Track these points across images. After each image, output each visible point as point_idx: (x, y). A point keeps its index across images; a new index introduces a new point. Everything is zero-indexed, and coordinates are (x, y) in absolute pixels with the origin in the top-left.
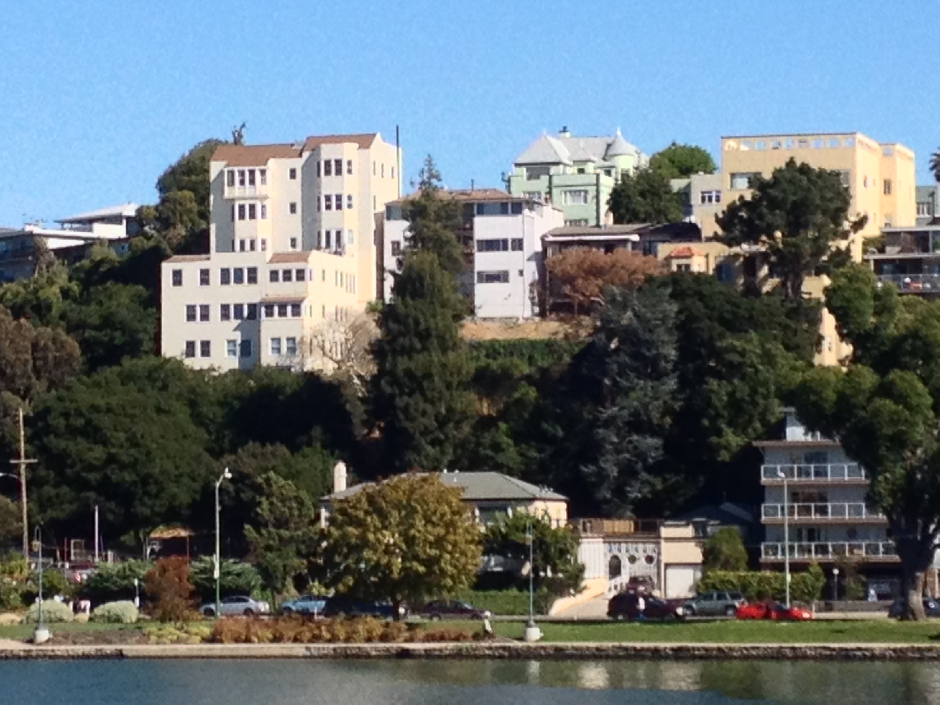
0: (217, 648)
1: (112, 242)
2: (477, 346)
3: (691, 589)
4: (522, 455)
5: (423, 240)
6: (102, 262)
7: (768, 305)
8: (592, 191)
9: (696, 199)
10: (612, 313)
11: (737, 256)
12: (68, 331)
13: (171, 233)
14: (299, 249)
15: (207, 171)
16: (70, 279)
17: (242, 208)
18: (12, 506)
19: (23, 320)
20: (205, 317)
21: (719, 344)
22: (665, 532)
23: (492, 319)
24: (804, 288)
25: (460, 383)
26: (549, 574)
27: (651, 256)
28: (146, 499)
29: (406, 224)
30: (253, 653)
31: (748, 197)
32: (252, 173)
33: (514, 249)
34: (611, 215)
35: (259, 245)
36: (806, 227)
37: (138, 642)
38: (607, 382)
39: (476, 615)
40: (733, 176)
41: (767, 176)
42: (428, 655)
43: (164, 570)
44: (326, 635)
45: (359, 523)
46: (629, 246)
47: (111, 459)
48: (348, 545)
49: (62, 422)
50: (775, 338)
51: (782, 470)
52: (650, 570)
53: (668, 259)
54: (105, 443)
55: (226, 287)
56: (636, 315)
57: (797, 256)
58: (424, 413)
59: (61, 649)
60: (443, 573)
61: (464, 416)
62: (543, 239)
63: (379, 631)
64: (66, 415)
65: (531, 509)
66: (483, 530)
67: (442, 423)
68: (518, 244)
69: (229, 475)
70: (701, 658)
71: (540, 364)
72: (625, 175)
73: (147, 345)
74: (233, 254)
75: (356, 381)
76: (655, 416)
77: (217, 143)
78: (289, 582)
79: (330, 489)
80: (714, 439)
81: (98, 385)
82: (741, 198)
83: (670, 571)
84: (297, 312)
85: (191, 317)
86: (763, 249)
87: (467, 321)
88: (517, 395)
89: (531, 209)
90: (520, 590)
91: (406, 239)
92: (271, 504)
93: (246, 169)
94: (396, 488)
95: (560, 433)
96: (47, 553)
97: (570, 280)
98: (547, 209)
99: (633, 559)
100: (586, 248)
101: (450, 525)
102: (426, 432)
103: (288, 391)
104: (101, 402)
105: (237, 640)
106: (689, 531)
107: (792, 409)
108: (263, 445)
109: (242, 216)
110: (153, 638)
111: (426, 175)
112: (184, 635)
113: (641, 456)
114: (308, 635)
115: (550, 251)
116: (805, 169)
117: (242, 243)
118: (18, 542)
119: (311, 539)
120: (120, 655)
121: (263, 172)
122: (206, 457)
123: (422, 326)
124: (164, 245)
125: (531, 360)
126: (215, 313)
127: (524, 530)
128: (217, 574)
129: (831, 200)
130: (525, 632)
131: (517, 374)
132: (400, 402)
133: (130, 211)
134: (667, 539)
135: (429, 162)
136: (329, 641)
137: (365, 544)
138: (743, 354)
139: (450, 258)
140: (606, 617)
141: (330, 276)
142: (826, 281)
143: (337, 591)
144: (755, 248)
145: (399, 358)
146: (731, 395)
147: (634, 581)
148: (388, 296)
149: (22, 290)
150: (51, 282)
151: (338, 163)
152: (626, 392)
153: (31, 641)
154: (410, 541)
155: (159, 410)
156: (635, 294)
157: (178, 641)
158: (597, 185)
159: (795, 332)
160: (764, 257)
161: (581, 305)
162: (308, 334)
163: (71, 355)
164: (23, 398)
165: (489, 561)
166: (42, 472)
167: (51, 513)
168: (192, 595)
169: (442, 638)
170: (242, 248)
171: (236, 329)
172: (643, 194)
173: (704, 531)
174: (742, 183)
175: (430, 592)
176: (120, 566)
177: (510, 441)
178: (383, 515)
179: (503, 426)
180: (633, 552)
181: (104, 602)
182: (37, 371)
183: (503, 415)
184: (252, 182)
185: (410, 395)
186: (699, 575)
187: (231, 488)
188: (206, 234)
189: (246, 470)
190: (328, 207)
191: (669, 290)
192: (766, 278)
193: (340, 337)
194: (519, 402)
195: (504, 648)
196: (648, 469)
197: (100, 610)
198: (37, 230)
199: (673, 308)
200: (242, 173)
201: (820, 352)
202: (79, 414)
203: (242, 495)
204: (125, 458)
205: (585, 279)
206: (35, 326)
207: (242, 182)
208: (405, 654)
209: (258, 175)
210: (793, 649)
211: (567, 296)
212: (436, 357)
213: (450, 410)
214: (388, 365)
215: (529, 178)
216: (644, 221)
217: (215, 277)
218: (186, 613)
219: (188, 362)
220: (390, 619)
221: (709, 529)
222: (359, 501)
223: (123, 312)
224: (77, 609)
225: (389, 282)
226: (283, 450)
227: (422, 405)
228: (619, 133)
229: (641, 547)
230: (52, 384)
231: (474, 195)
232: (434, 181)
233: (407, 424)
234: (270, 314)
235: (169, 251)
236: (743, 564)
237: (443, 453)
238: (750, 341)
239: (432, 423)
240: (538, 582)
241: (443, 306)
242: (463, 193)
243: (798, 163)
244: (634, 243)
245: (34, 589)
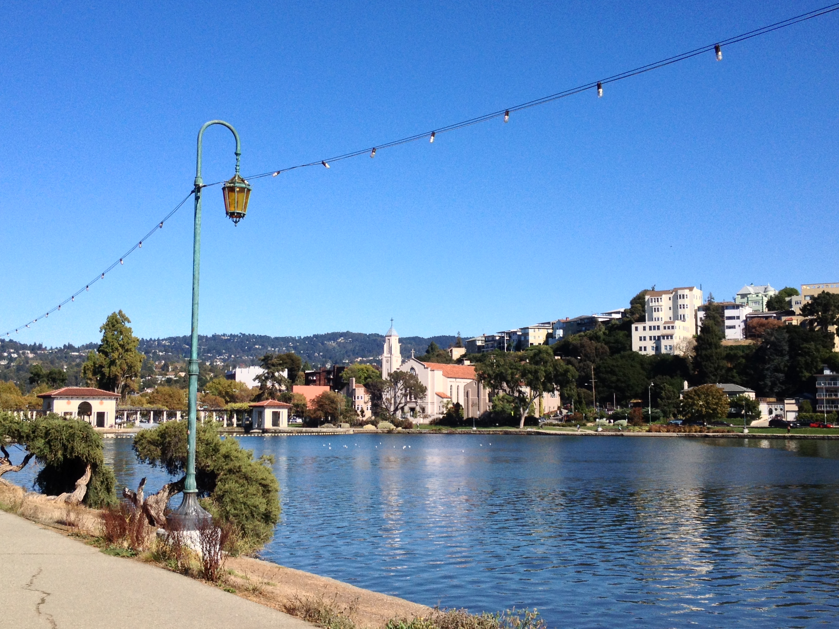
0: (650, 434)
1: (617, 319)
2: (726, 347)
3: (794, 419)
4: (740, 379)
5: (709, 317)
6: (615, 324)
7: (817, 334)
8: (761, 301)
9: (793, 303)
10: (768, 337)
11: (807, 320)
12: (605, 344)
13: (634, 316)
14: (672, 320)
15: (645, 298)
16: (606, 329)
17: (655, 309)
18: (590, 393)
19: (592, 341)
20: (645, 340)
21: (801, 346)
22: (786, 401)
23: (731, 339)
24: (828, 329)
25: (721, 358)
26: (750, 413)
27: (780, 321)
28: (629, 391)
29: (704, 312)
30: (661, 435)
31: (810, 302)
32: (658, 299)
33: (737, 319)
34: (767, 309)
35: (660, 319)
36: (829, 311)
37: (627, 432)
38: (767, 357)
39: (728, 425)
40: (805, 296)
41: (816, 296)
42: (714, 437)
43: (635, 411)
44: (683, 430)
45: (691, 398)
46: (773, 318)
47: (618, 380)
48: (689, 405)
49: (604, 369)
50: (820, 344)
51: (823, 383)
52: (782, 412)
53: (785, 321)
54: (616, 375)
55: (651, 331)
56: (775, 337)
57: (826, 320)
58: (711, 367)
59: (605, 433)
60: (718, 413)
61: (723, 367)
62: (746, 317)
63: (699, 430)
64: (605, 368)
65: (744, 394)
66: (729, 400)
67: (716, 369)
68: (738, 318)
69: (653, 385)
70: (798, 439)
71: (746, 352)
72: (771, 297)
73: (628, 348)
74: (652, 322)
75: (690, 357)
76: (782, 367)
77: (648, 290)
78: (671, 415)
79: (683, 388)
80: (800, 374)
81: (614, 359)
82: (808, 302)
83: (788, 413)
84: (672, 338)
85: (641, 340)
86: (815, 318)
87: (723, 340)
88: (739, 361)
89: (742, 307)
90: (741, 418)
91: (704, 317)
92: (666, 393)
93: (656, 298)
94: (703, 388)
95: (752, 372)
96: (601, 406)
97: (755, 328)
98: (747, 307)
99: (776, 409)
100: (759, 318)
101: (720, 399)
102: (711, 372)
103: (670, 360)
104: (614, 364)
105: (656, 432)
106: (793, 401)
107: (826, 365)
108: (663, 376)
109: (655, 311)
110: (632, 430)
111: (710, 298)
112: (640, 430)
113: (778, 379)
114: (677, 430)
115: (748, 320)
116: (828, 294)
117: (655, 318)
118: (592, 403)
119: (678, 403)
120: (622, 435)
121: (661, 298)
122: (646, 379)
123: (710, 341)
124: (632, 319)
125: (743, 351)
126: (648, 338)
127: (742, 401)
128: (650, 413)
129: (837, 303)
130: (743, 431)
131: (739, 355)
132: (704, 363)
133: (622, 310)
134: (787, 404)
135: (711, 294)
136: (684, 432)
137: (694, 404)
138: (809, 349)
139: (718, 322)
140: (768, 426)
141: (681, 328)
142: (836, 327)
143: (686, 418)
144: (812, 317)
145: (703, 351)
146: (806, 361)
147: (777, 416)
148: (699, 333)
149: (592, 332)
150: (600, 330)
151: (683, 295)
152: (773, 360)
153: (597, 431)
154: (708, 403)
155: (632, 366)
156: (775, 332)
157: (639, 431)
158: (762, 299)
159: (826, 342)
160: (815, 320)
161: (758, 335)
162: (675, 344)
163: (606, 351)
164: (593, 363)
165: (731, 410)
166: (599, 384)
167: (602, 395)
168: (643, 418)
169: (718, 432)
170: (655, 320)
171: (654, 343)
172: (777, 302)
173: (799, 401)
174: (808, 298)
175: (714, 419)
176: (621, 410)
177: (737, 375)
178: (699, 396)
179: (735, 371)
180: (776, 407)
181: (617, 420)
182: (596, 355)
183: (734, 367)
184: (658, 301)
185: (706, 361)
186: (797, 414)
187: (653, 388)
188: (645, 316)
189: (658, 383)
190: (680, 308)
191: (785, 330)
192: (816, 326)
193: (685, 345)
194: (739, 363)
195: (737, 435)
196: (781, 383)
197: (616, 423)
198: (596, 316)
199: (787, 335)
200: (655, 299)
201: (834, 348)
202: (609, 367)
203: (657, 390)
204: (623, 380)
205: (759, 327)
206: (596, 343)
207: (655, 301)
208: (707, 436)
209: (659, 299)
210: (828, 436)
211: (753, 332)
212: (714, 350)
213: (718, 366)
214: (699, 353)
215: (741, 298)
216: (777, 310)
217: (647, 328)
218: (641, 423)
219: (640, 352)
220: (702, 426)
221: (800, 401)
222: (692, 391)
223: (621, 338)
224: (610, 422)
225: (699, 329)
226: (668, 377)
227: (710, 364)
228: (769, 285)
229: (779, 406)
230: (601, 359)
231: (724, 304)
232: (712, 300)
233: (705, 370)
234: (664, 338)
235: (634, 321)
236: (811, 411)
237: (717, 378)
238: (811, 345)
239: (712, 369)
240: (747, 416)
241: (716, 335)
242: (721, 303)
243: (826, 292)
244: (774, 317)
245: (597, 416)
